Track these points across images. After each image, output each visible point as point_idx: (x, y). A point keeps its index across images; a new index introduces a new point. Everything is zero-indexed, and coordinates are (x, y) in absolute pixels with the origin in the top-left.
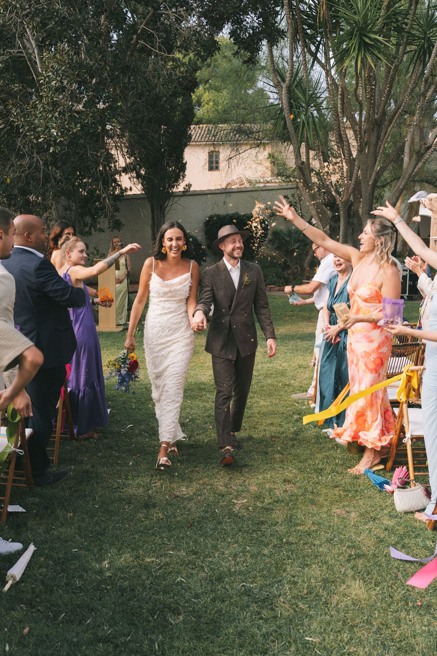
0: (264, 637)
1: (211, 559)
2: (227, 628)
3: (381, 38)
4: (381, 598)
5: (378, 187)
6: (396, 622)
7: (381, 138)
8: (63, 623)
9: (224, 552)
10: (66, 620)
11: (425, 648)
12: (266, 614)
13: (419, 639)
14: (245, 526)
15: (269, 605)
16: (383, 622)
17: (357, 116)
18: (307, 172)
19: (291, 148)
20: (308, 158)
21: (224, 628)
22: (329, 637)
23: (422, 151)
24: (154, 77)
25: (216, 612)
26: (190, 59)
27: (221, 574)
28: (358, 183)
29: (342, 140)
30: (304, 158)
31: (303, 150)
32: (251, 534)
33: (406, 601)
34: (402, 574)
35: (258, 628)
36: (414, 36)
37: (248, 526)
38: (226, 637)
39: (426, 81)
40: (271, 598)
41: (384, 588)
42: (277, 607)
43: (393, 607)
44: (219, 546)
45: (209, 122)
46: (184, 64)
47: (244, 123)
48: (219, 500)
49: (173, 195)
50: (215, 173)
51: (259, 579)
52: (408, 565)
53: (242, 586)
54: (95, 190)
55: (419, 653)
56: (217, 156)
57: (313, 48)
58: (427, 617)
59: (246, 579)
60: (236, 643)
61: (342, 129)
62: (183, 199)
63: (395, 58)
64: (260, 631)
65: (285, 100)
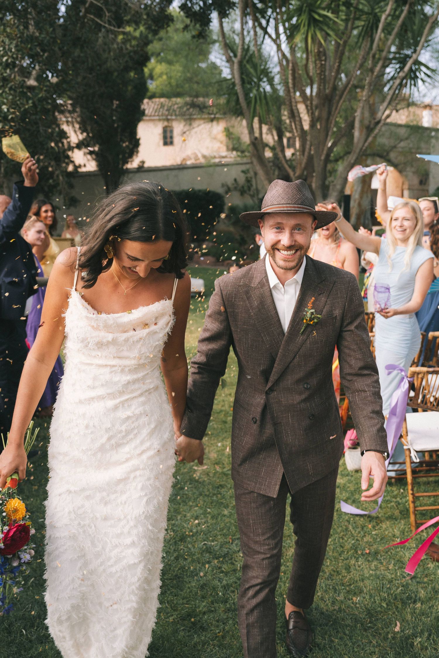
0: (225, 588)
1: (173, 522)
2: (190, 582)
3: (329, 14)
4: (332, 548)
5: (331, 161)
6: (346, 569)
7: (332, 113)
8: (32, 586)
9: (186, 515)
10: (36, 584)
11: (372, 590)
12: (226, 568)
13: (367, 582)
14: (206, 490)
15: (229, 560)
16: (335, 569)
17: (308, 91)
18: (260, 147)
19: (244, 122)
20: (261, 133)
21: (187, 583)
22: (285, 585)
23: (372, 126)
24: (104, 51)
25: (179, 569)
26: (141, 32)
27: (183, 535)
28: (310, 158)
29: (294, 115)
30: (257, 134)
31: (256, 124)
32: (211, 497)
33: (355, 550)
34: (352, 526)
35: (219, 581)
36: (362, 11)
37: (208, 490)
38: (188, 591)
39: (374, 56)
40: (231, 553)
41: (335, 539)
42: (236, 561)
43: (344, 556)
44: (181, 510)
45: (162, 96)
46: (135, 38)
47: (197, 96)
48: (181, 467)
49: (128, 171)
50: (169, 148)
51: (219, 537)
52: (357, 518)
53: (205, 544)
54: (47, 168)
55: (367, 594)
56: (172, 132)
57: (264, 22)
58: (375, 563)
59: (207, 538)
60: (199, 594)
61: (294, 104)
62: (138, 175)
63: (343, 33)
64: (221, 583)
65: (237, 76)
